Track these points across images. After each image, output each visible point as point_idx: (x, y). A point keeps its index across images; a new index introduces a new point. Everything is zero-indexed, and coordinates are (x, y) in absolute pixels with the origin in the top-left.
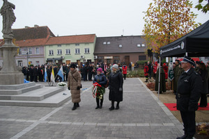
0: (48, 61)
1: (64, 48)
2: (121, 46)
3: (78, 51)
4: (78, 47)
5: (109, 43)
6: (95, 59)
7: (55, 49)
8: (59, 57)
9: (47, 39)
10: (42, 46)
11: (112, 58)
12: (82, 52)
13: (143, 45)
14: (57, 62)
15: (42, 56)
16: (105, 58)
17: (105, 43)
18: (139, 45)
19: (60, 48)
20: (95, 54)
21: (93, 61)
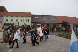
0: (5, 25)
1: (14, 18)
2: (44, 19)
3: (22, 21)
4: (22, 18)
5: (38, 18)
6: (32, 25)
7: (9, 18)
8: (12, 23)
9: (4, 13)
10: (2, 16)
11: (40, 25)
12: (25, 21)
13: (54, 20)
14: (10, 26)
15: (1, 22)
16: (37, 25)
17: (36, 17)
18: (52, 20)
19: (12, 18)
20: (32, 23)
21: (30, 26)
